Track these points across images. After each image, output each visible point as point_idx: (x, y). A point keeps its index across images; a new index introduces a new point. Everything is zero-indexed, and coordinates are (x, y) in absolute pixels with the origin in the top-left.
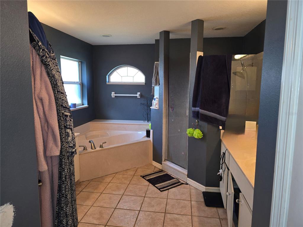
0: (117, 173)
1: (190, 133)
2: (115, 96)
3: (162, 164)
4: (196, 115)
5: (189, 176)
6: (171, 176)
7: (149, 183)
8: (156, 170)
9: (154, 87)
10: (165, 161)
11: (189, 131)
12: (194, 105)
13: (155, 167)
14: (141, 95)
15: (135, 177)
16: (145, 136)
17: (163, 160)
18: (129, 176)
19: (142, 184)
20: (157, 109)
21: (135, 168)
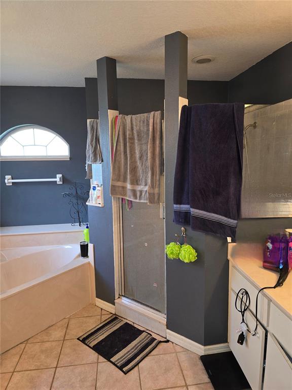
0: (29, 342)
1: (172, 253)
2: (13, 183)
3: (114, 304)
4: (184, 218)
5: (170, 326)
6: (135, 326)
7: (97, 354)
8: (106, 317)
9: (90, 166)
10: (119, 298)
11: (171, 249)
12: (178, 201)
13: (102, 309)
14: (64, 179)
15: (67, 343)
16: (79, 256)
17: (117, 296)
18: (54, 344)
19: (84, 362)
20: (100, 206)
21: (65, 318)
